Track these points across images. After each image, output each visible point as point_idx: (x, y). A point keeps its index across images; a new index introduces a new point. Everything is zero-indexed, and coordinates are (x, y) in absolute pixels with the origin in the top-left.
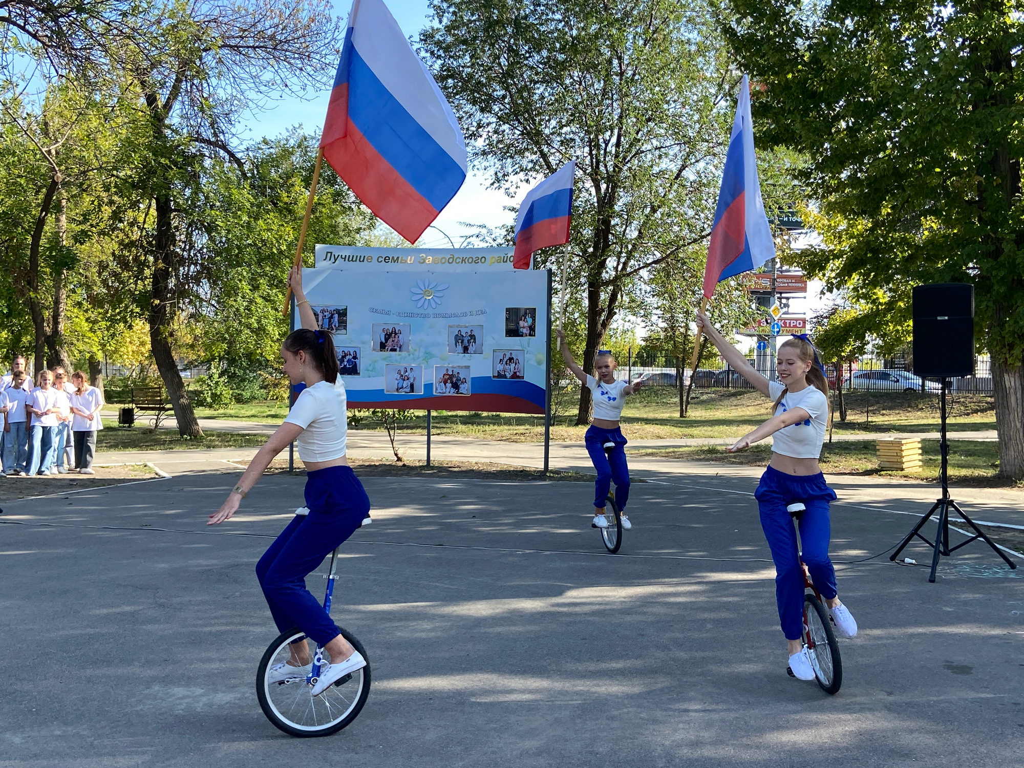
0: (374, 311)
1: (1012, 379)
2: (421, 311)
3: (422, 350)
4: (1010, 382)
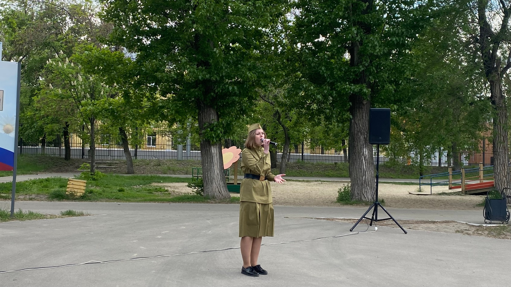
1: (215, 149)
4: (214, 150)
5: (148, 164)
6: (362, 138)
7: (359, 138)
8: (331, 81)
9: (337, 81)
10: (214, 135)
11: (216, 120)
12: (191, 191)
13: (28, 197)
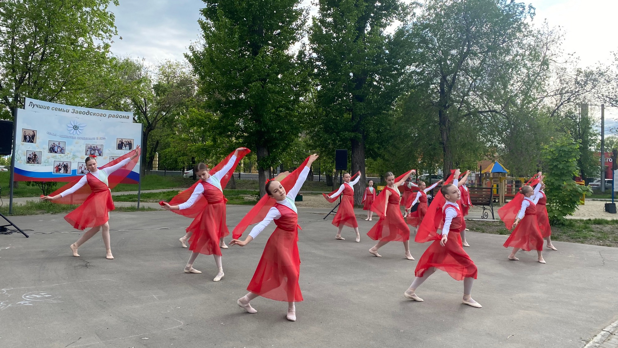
0: (49, 133)
2: (72, 135)
3: (72, 154)
4: (266, 174)
5: (246, 183)
6: (358, 166)
7: (356, 166)
8: (337, 131)
9: (341, 131)
10: (265, 164)
11: (267, 155)
12: (253, 198)
13: (155, 200)
